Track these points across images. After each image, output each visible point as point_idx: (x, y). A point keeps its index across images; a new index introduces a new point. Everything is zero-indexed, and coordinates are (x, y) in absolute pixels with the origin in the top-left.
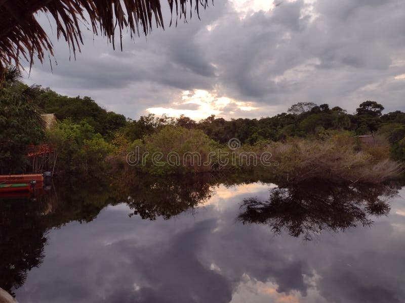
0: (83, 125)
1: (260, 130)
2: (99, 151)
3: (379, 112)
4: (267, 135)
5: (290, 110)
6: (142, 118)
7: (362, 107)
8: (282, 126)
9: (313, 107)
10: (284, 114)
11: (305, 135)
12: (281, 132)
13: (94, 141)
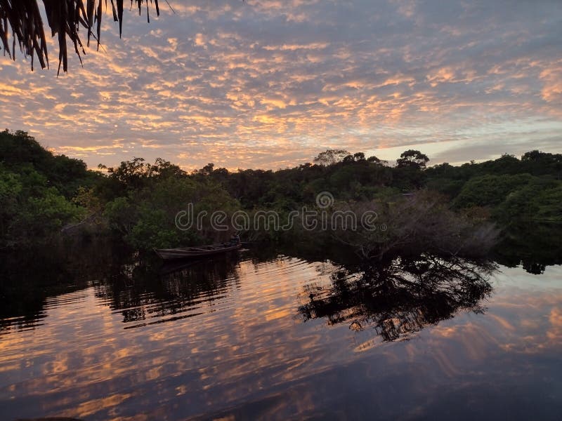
0: (28, 173)
1: (278, 186)
2: (56, 215)
3: (422, 164)
4: (288, 192)
5: (316, 160)
6: (123, 165)
7: (404, 157)
8: (307, 181)
9: (346, 155)
10: (308, 164)
11: (338, 192)
12: (307, 188)
13: (48, 201)
